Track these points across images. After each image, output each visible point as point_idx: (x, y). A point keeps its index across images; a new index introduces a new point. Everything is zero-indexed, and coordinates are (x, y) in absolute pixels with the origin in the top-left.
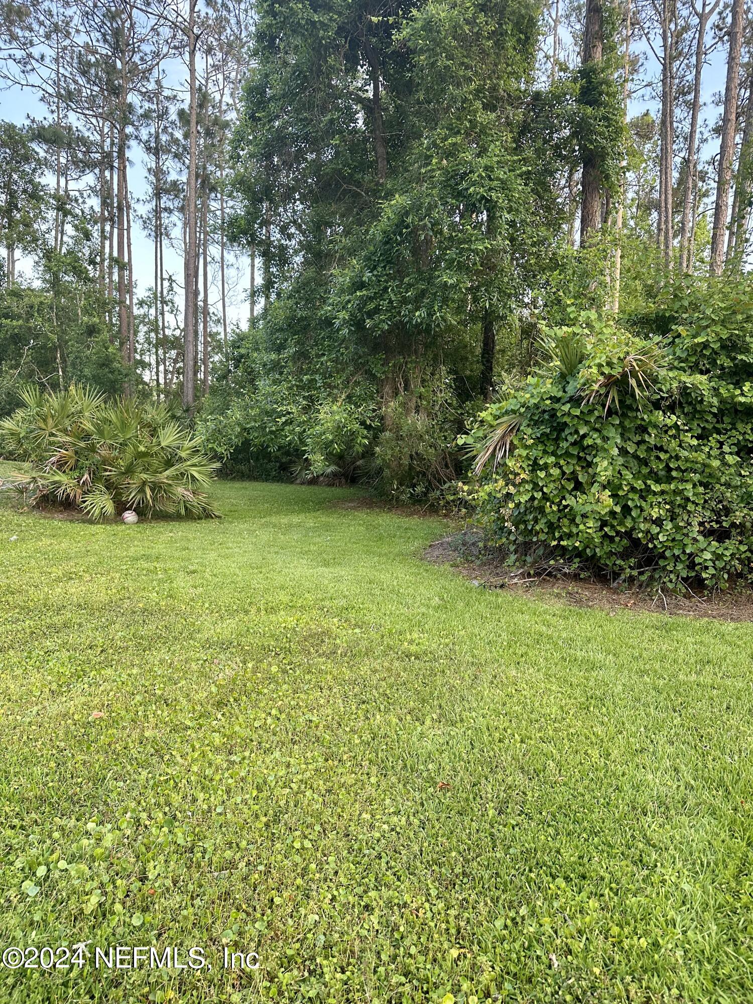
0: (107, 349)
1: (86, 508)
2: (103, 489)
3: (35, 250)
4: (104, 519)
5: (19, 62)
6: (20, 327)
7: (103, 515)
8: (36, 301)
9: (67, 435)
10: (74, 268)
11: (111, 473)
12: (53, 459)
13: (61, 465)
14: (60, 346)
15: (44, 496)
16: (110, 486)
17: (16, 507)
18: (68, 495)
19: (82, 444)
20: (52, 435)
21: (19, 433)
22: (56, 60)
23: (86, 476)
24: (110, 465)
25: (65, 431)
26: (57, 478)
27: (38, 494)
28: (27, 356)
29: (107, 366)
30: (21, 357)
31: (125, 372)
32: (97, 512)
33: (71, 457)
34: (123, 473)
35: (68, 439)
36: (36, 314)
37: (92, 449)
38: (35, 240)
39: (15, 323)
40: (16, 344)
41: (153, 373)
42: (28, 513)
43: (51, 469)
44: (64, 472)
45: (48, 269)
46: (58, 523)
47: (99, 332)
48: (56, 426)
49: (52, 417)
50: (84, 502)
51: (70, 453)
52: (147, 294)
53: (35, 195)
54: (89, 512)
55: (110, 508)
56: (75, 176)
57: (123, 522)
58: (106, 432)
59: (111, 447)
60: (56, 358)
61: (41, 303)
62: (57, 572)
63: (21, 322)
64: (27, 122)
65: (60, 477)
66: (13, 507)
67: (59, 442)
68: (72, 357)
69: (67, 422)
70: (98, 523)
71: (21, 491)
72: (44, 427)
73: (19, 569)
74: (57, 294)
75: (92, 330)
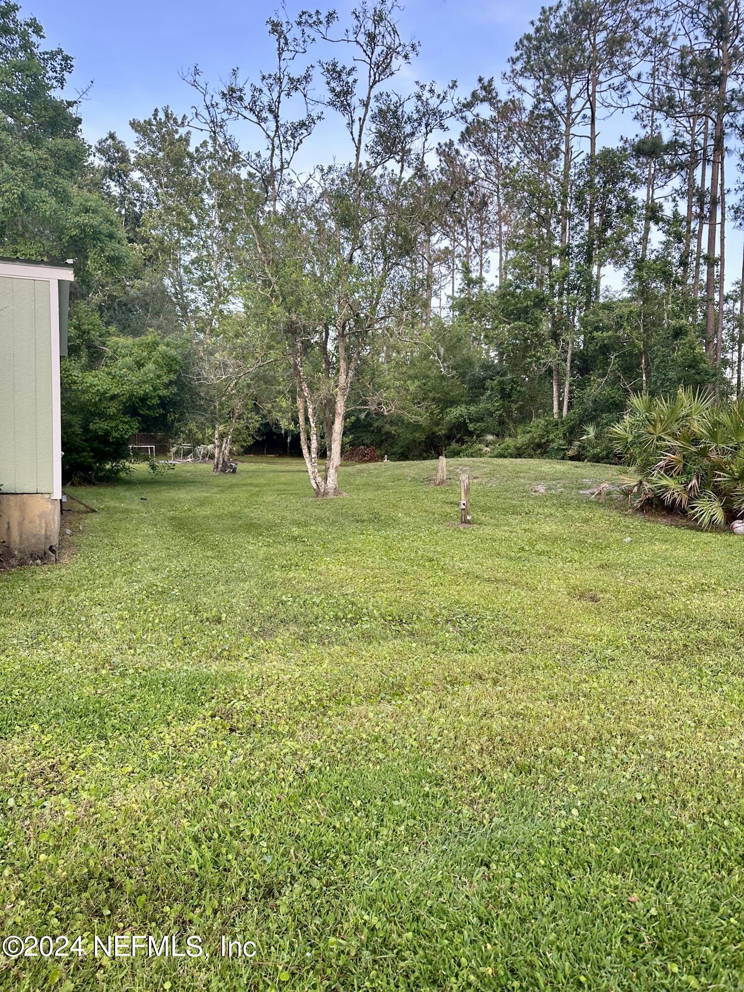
0: (694, 349)
1: (694, 515)
2: (713, 495)
3: (625, 263)
4: (713, 527)
5: (618, 89)
6: (610, 337)
7: (711, 522)
8: (626, 311)
9: (677, 439)
10: (664, 273)
11: (722, 479)
12: (662, 463)
13: (668, 470)
14: (645, 352)
15: (648, 499)
16: (719, 492)
17: (621, 508)
18: (675, 499)
19: (693, 449)
20: (660, 439)
21: (627, 438)
22: (652, 75)
23: (694, 481)
24: (722, 470)
25: (674, 435)
26: (664, 482)
27: (643, 497)
28: (614, 364)
29: (694, 368)
30: (608, 365)
31: (712, 372)
32: (707, 520)
33: (679, 462)
34: (736, 480)
35: (678, 443)
36: (625, 324)
37: (703, 453)
38: (626, 253)
39: (605, 334)
40: (604, 354)
41: (735, 372)
42: (632, 515)
43: (659, 473)
44: (672, 476)
45: (638, 278)
46: (662, 527)
47: (686, 333)
48: (663, 431)
49: (661, 421)
50: (693, 508)
51: (677, 457)
52: (734, 288)
53: (628, 209)
54: (697, 520)
55: (720, 516)
56: (660, 184)
57: (731, 531)
58: (719, 436)
59: (724, 452)
60: (640, 363)
61: (631, 312)
62: (687, 580)
63: (610, 333)
64: (621, 144)
65: (666, 482)
66: (616, 508)
67: (667, 446)
68: (657, 361)
69: (675, 427)
70: (706, 531)
71: (627, 493)
72: (652, 431)
73: (648, 574)
74: (645, 301)
75: (678, 333)
